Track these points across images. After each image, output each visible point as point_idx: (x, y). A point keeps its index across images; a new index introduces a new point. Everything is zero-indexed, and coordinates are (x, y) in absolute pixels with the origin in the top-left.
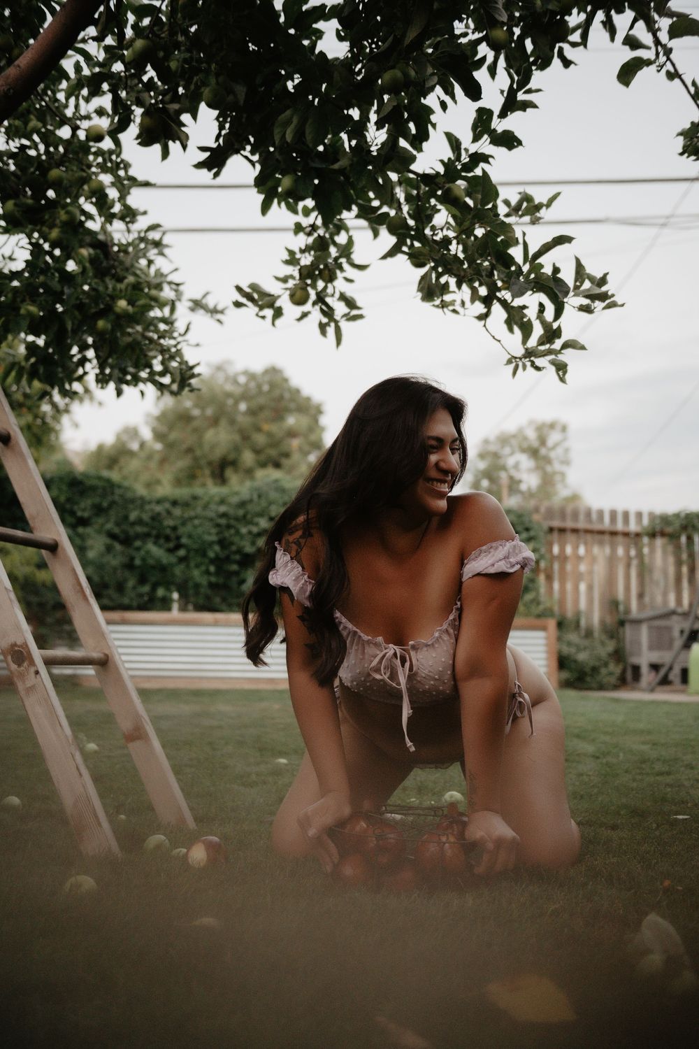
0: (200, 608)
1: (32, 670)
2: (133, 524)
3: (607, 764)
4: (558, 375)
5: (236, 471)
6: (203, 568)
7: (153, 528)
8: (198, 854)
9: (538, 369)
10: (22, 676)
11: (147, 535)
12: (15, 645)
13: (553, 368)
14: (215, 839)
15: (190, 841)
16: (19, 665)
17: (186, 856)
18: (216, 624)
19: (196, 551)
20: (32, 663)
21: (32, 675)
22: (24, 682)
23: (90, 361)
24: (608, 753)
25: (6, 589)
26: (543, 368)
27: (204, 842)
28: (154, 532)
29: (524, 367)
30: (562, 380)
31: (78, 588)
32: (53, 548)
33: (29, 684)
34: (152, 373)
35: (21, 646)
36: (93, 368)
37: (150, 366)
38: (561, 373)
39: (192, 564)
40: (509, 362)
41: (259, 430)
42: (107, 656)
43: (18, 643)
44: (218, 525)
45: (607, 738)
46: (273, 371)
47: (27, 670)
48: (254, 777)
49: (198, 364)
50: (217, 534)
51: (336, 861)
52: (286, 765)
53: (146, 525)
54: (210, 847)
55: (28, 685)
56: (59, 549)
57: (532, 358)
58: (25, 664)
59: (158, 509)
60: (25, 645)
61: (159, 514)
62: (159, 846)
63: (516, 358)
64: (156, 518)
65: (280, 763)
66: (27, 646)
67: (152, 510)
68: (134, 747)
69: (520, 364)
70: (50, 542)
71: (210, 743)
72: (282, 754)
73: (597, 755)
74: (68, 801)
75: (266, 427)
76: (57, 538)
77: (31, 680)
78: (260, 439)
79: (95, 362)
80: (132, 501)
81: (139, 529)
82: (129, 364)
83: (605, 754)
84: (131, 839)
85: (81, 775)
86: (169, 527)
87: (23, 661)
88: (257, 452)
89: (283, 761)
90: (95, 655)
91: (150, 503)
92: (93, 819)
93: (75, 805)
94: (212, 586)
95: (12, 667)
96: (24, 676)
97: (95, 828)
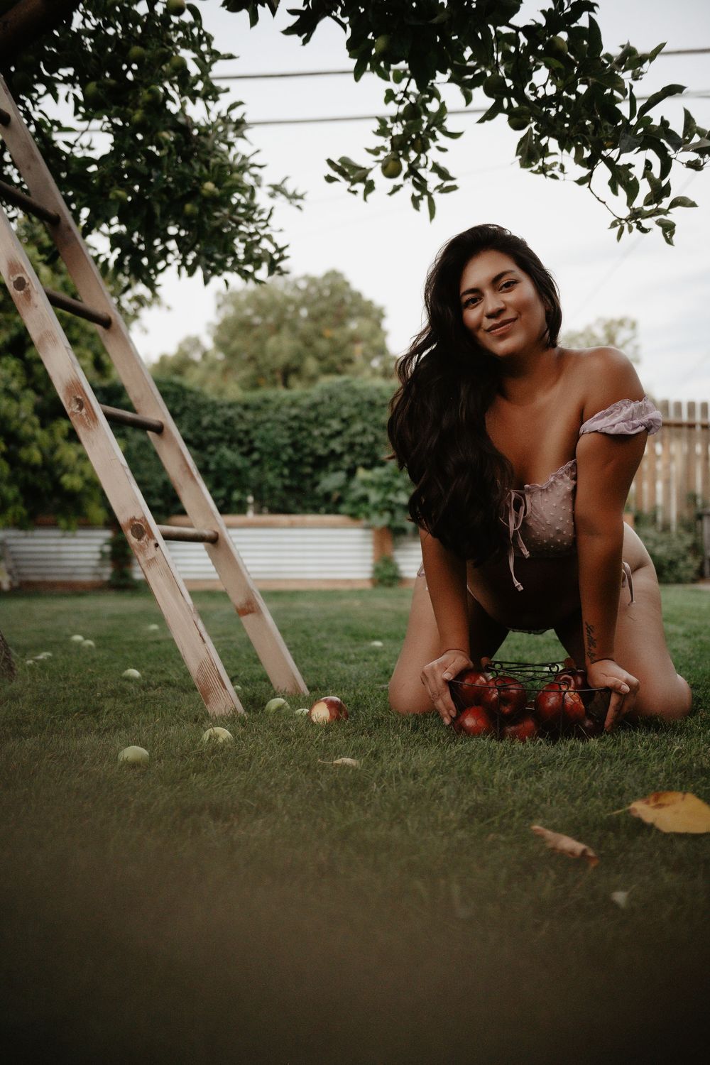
0: (275, 511)
1: (152, 543)
2: (206, 429)
3: (701, 642)
4: (665, 236)
5: (300, 378)
6: (277, 471)
7: (226, 432)
8: (321, 712)
9: (644, 231)
10: (142, 549)
11: (220, 440)
12: (133, 519)
13: (660, 229)
14: (335, 699)
15: (311, 704)
16: (139, 539)
17: (309, 715)
18: (292, 526)
19: (270, 454)
20: (152, 536)
21: (153, 547)
22: (145, 555)
23: (172, 252)
24: (700, 633)
25: (121, 464)
26: (650, 229)
27: (325, 701)
28: (227, 437)
29: (630, 229)
30: (669, 241)
31: (185, 468)
32: (159, 429)
33: (149, 556)
34: (236, 262)
35: (141, 521)
36: (175, 259)
37: (235, 255)
38: (668, 234)
39: (267, 467)
40: (614, 225)
41: (320, 336)
42: (217, 534)
43: (137, 518)
44: (290, 428)
45: (696, 622)
46: (334, 275)
47: (147, 543)
48: (353, 657)
49: (287, 246)
50: (290, 437)
52: (381, 647)
53: (219, 429)
54: (331, 705)
55: (149, 558)
56: (165, 430)
57: (638, 220)
58: (145, 537)
59: (230, 413)
60: (144, 519)
61: (231, 418)
62: (279, 709)
63: (621, 219)
64: (228, 422)
65: (375, 647)
66: (146, 520)
67: (224, 415)
68: (247, 620)
69: (626, 226)
70: (156, 423)
71: (304, 632)
72: (379, 638)
73: (689, 634)
74: (193, 665)
75: (328, 333)
76: (163, 420)
77: (151, 552)
78: (323, 346)
79: (177, 252)
80: (205, 406)
81: (213, 434)
82: (216, 250)
83: (695, 634)
84: (254, 703)
85: (204, 641)
86: (241, 431)
87: (143, 535)
88: (320, 359)
89: (378, 644)
90: (207, 532)
91: (222, 407)
92: (218, 683)
93: (200, 670)
94: (286, 488)
95: (133, 540)
96: (144, 549)
97: (220, 690)
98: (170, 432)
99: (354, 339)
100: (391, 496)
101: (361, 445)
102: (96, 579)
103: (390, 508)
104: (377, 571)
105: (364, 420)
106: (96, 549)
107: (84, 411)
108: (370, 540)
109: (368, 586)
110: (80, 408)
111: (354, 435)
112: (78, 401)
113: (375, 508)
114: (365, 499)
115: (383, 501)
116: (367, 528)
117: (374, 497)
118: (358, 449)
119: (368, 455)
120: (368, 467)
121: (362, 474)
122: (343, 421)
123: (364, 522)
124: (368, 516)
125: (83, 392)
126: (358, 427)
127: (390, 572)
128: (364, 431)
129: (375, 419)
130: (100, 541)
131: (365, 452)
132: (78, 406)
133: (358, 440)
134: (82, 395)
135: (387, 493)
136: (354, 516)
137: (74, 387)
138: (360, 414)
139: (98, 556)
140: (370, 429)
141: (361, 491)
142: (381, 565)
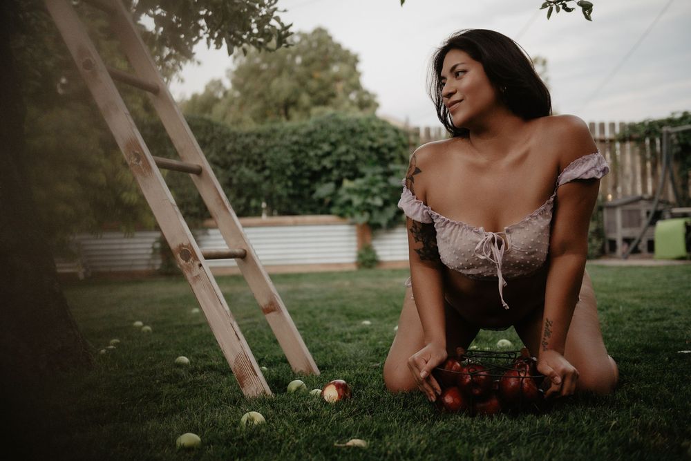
0: (283, 213)
1: (197, 263)
2: (229, 153)
3: (613, 315)
4: (585, 14)
5: (297, 109)
6: (283, 183)
7: (244, 155)
8: (331, 393)
9: (568, 10)
10: (189, 269)
11: (240, 161)
12: (182, 245)
13: (581, 8)
14: (342, 381)
15: (323, 384)
16: (187, 261)
17: (322, 395)
18: (295, 224)
19: (278, 171)
20: (196, 258)
21: (198, 267)
22: (191, 273)
23: (202, 28)
24: (610, 306)
25: (172, 204)
26: (573, 9)
27: (334, 383)
28: (245, 159)
29: (558, 10)
30: (588, 18)
31: (219, 201)
32: (199, 172)
33: (195, 274)
34: (252, 34)
35: (187, 247)
36: (205, 34)
37: (251, 30)
38: (587, 12)
39: (275, 181)
40: (544, 6)
41: (311, 77)
42: (245, 251)
43: (184, 244)
44: (292, 151)
45: (605, 295)
46: (320, 33)
47: (193, 264)
48: (349, 336)
49: (291, 25)
50: (292, 157)
51: (439, 393)
52: (371, 325)
53: (239, 153)
54: (338, 386)
55: (194, 276)
56: (203, 172)
57: (564, 2)
58: (191, 260)
59: (247, 140)
60: (190, 245)
61: (248, 145)
62: (299, 388)
63: (551, 2)
64: (246, 148)
65: (364, 324)
67: (243, 142)
68: (271, 318)
69: (554, 7)
70: (196, 167)
71: (310, 312)
72: (367, 318)
73: (602, 308)
74: (231, 358)
75: (317, 75)
76: (201, 165)
77: (197, 271)
78: (313, 85)
79: (206, 28)
80: (228, 136)
81: (235, 157)
82: (236, 28)
83: (608, 308)
84: (278, 384)
85: (239, 339)
86: (255, 154)
87: (189, 257)
88: (312, 94)
89: (367, 322)
90: (237, 251)
91: (240, 136)
92: (250, 371)
93: (236, 361)
94: (290, 196)
95: (182, 262)
96: (190, 268)
97: (252, 377)
98: (207, 173)
99: (337, 79)
100: (369, 200)
101: (346, 162)
102: (150, 268)
103: (369, 209)
104: (360, 256)
105: (347, 143)
106: (150, 246)
107: (141, 162)
108: (354, 233)
109: (354, 268)
110: (138, 161)
111: (340, 155)
112: (136, 155)
113: (358, 209)
114: (349, 203)
115: (364, 204)
116: (352, 224)
117: (357, 201)
118: (343, 165)
119: (351, 170)
120: (351, 178)
121: (347, 184)
122: (332, 144)
123: (349, 220)
124: (352, 215)
125: (139, 147)
126: (342, 148)
127: (370, 257)
128: (347, 152)
129: (356, 142)
130: (153, 240)
131: (349, 167)
132: (136, 159)
133: (343, 158)
134: (139, 150)
135: (366, 197)
136: (341, 216)
137: (132, 145)
138: (344, 138)
139: (151, 251)
140: (352, 150)
141: (346, 197)
142: (363, 252)
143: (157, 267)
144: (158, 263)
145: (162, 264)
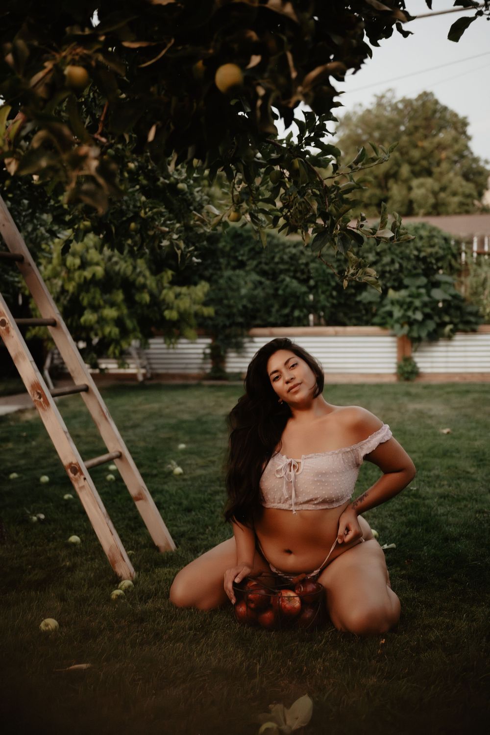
0: (329, 323)
1: (82, 477)
2: (277, 263)
6: (328, 293)
7: (292, 265)
10: (77, 480)
11: (288, 270)
12: (71, 464)
16: (75, 474)
18: (336, 335)
19: (323, 281)
20: (81, 472)
21: (83, 480)
22: (78, 485)
25: (64, 431)
28: (292, 268)
33: (81, 485)
35: (76, 463)
39: (320, 291)
41: (416, 146)
43: (74, 461)
44: (338, 260)
46: (426, 97)
47: (80, 477)
50: (338, 267)
53: (287, 263)
58: (78, 474)
59: (294, 251)
61: (295, 255)
64: (293, 257)
66: (78, 464)
67: (290, 252)
74: (106, 547)
75: (420, 144)
78: (416, 154)
80: (277, 246)
81: (282, 267)
85: (112, 534)
86: (303, 264)
87: (77, 472)
91: (289, 247)
92: (120, 558)
93: (110, 550)
94: (333, 305)
95: (71, 475)
97: (122, 562)
99: (440, 147)
100: (410, 313)
101: (390, 272)
102: (200, 372)
103: (411, 323)
104: (399, 367)
105: (393, 253)
106: (201, 351)
107: (42, 399)
108: (395, 345)
109: (393, 379)
110: (40, 398)
111: (384, 266)
112: (38, 393)
113: (397, 321)
114: (390, 314)
115: (404, 316)
116: (394, 335)
117: (397, 313)
118: (387, 275)
119: (395, 280)
120: (396, 289)
121: (391, 293)
122: (378, 254)
123: (390, 332)
124: (392, 327)
125: (41, 388)
126: (387, 259)
127: (409, 369)
128: (393, 262)
129: (401, 253)
130: (203, 346)
131: (393, 277)
132: (38, 397)
133: (388, 268)
134: (40, 390)
135: (406, 310)
136: (382, 325)
137: (36, 385)
138: (390, 249)
139: (202, 356)
140: (397, 260)
141: (388, 308)
142: (402, 363)
143: (208, 371)
144: (209, 367)
145: (212, 369)
